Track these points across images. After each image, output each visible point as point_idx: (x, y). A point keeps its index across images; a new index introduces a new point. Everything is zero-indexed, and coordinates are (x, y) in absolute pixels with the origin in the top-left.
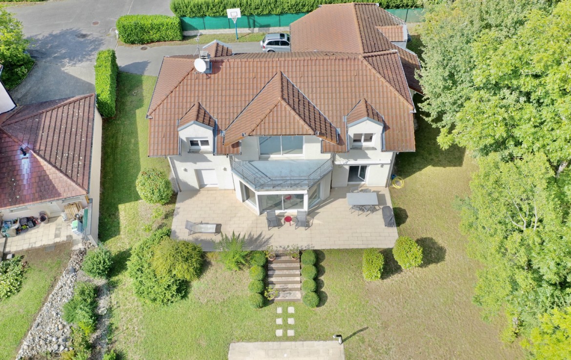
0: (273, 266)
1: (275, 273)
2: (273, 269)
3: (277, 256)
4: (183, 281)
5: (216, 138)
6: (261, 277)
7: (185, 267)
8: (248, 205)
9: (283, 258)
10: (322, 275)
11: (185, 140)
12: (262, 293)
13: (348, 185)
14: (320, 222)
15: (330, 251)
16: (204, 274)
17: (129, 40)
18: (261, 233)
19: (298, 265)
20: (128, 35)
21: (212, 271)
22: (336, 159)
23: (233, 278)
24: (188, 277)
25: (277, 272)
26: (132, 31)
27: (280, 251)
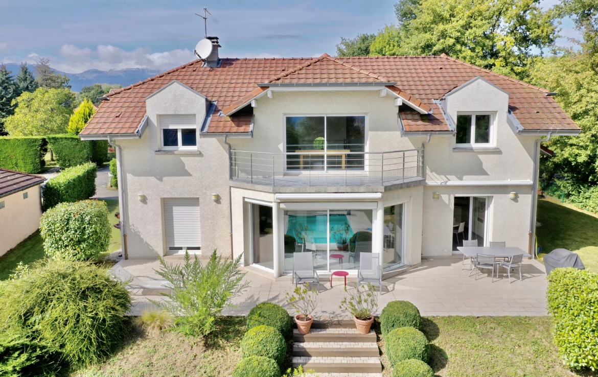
0: (306, 345)
1: (310, 362)
3: (316, 326)
5: (209, 119)
8: (254, 269)
9: (330, 331)
11: (154, 120)
13: (453, 254)
15: (450, 320)
19: (373, 346)
22: (427, 177)
27: (324, 318)
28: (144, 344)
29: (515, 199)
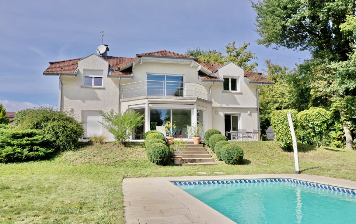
11: (81, 71)
29: (250, 115)
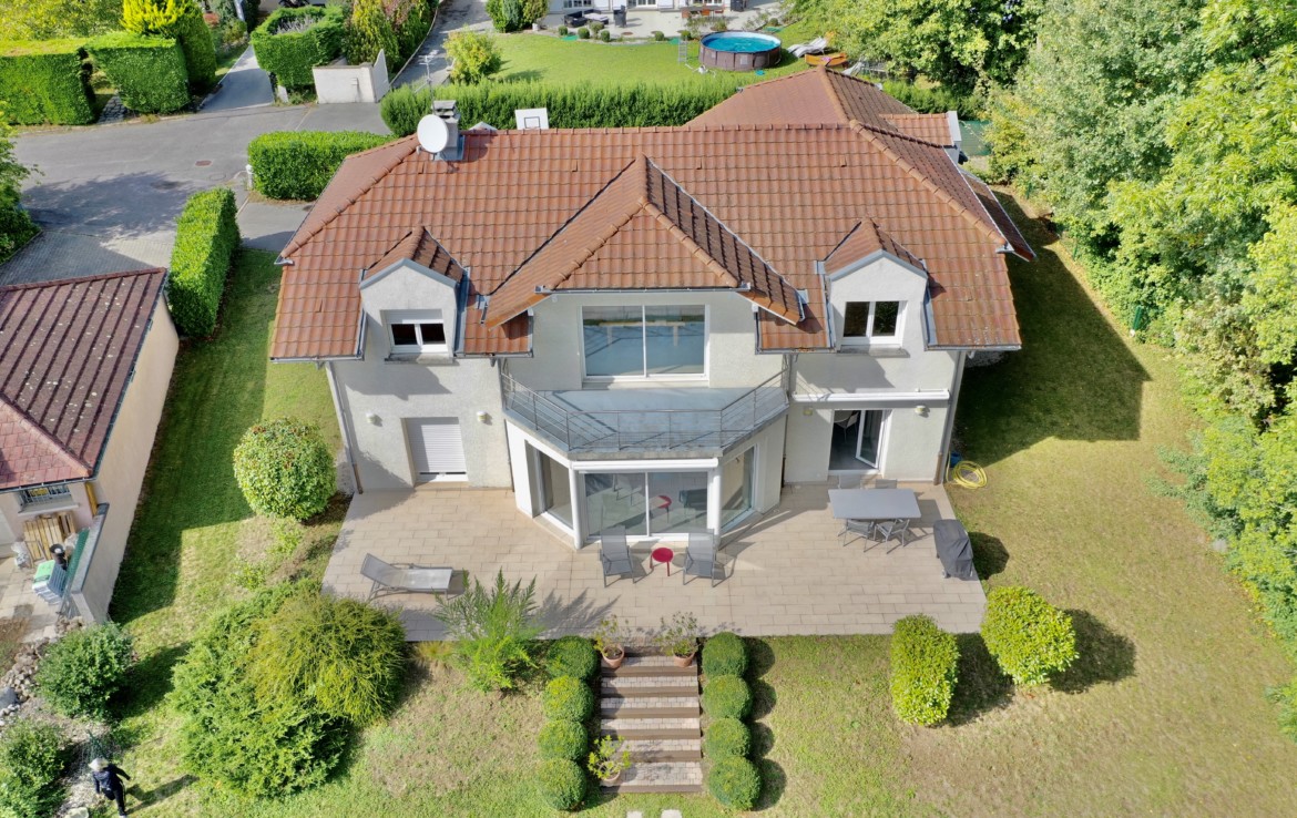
0: (617, 683)
1: (623, 706)
2: (616, 695)
3: (630, 655)
4: (338, 722)
5: (464, 315)
6: (579, 710)
7: (347, 673)
8: (548, 524)
9: (646, 662)
10: (768, 711)
11: (377, 317)
12: (581, 761)
13: (829, 477)
14: (756, 568)
15: (789, 641)
16: (406, 706)
17: (277, 187)
18: (584, 594)
19: (692, 682)
20: (275, 176)
21: (430, 698)
22: (798, 387)
23: (494, 718)
24: (353, 710)
25: (627, 703)
26: (284, 163)
27: (640, 640)
28: (430, 688)
29: (924, 413)
